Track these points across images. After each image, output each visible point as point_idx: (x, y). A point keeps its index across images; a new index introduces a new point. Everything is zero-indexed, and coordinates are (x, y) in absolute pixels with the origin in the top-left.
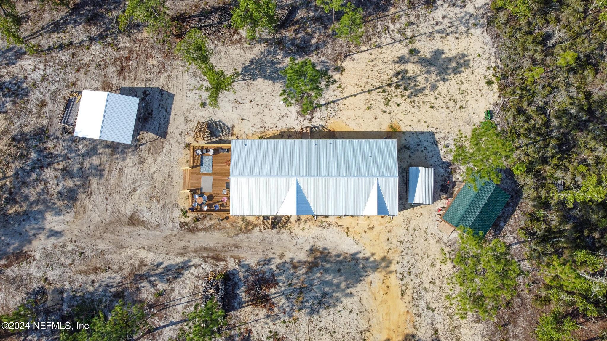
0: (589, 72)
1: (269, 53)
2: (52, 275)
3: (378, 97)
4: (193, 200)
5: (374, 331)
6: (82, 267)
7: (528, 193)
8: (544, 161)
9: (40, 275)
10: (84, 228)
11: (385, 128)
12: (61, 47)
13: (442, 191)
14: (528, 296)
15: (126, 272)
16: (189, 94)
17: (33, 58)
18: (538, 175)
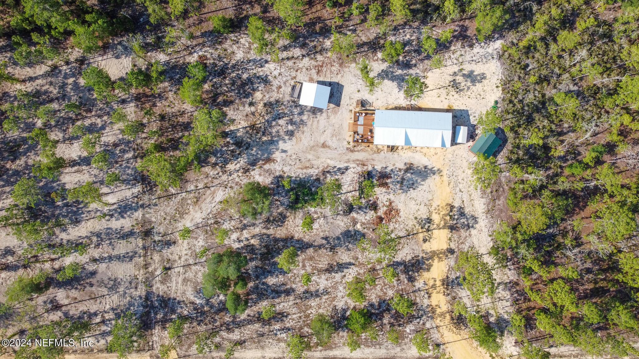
0: (545, 84)
1: (390, 67)
2: (285, 169)
3: (443, 92)
4: (354, 137)
5: (434, 200)
6: (300, 166)
7: (511, 140)
8: (519, 126)
9: (280, 169)
10: (301, 148)
11: (446, 107)
12: (288, 59)
13: (471, 138)
14: (506, 188)
15: (321, 169)
16: (352, 86)
17: (274, 64)
18: (516, 132)
